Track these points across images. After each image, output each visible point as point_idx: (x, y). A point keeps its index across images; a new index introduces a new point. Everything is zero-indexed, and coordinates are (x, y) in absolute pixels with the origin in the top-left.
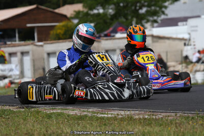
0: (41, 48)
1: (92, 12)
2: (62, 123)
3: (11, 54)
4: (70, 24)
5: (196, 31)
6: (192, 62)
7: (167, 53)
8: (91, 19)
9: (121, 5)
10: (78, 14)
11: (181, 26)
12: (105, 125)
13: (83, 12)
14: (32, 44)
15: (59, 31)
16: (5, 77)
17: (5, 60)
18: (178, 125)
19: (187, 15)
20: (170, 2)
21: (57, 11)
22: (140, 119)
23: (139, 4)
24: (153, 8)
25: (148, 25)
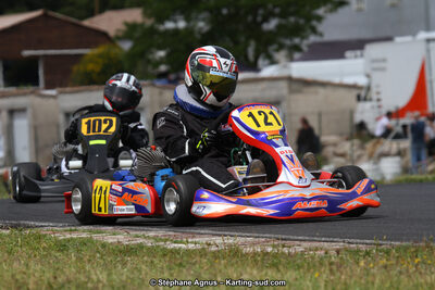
0: (52, 101)
1: (162, 28)
2: (89, 261)
4: (117, 50)
5: (382, 69)
6: (372, 136)
7: (320, 115)
9: (225, 11)
10: (131, 30)
11: (351, 58)
12: (181, 264)
13: (142, 25)
14: (32, 93)
15: (90, 67)
18: (334, 267)
20: (329, 6)
21: (86, 23)
22: (255, 254)
23: (261, 12)
24: (292, 19)
25: (281, 56)
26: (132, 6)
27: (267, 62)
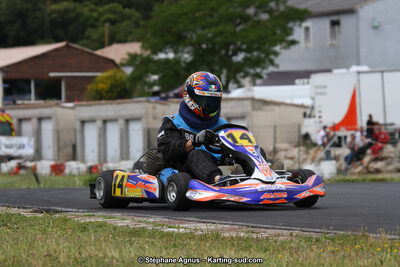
0: (71, 111)
1: (156, 58)
2: (105, 240)
3: (20, 120)
4: (121, 74)
5: (324, 94)
7: (275, 127)
8: (155, 68)
9: (204, 46)
10: (133, 59)
11: (299, 84)
12: (175, 246)
13: (141, 55)
14: (57, 105)
15: (101, 86)
16: (10, 158)
17: (12, 130)
19: (310, 67)
20: (284, 44)
21: (99, 52)
22: (232, 238)
23: (232, 47)
24: (255, 54)
25: (246, 81)
26: (133, 41)
27: (235, 85)
